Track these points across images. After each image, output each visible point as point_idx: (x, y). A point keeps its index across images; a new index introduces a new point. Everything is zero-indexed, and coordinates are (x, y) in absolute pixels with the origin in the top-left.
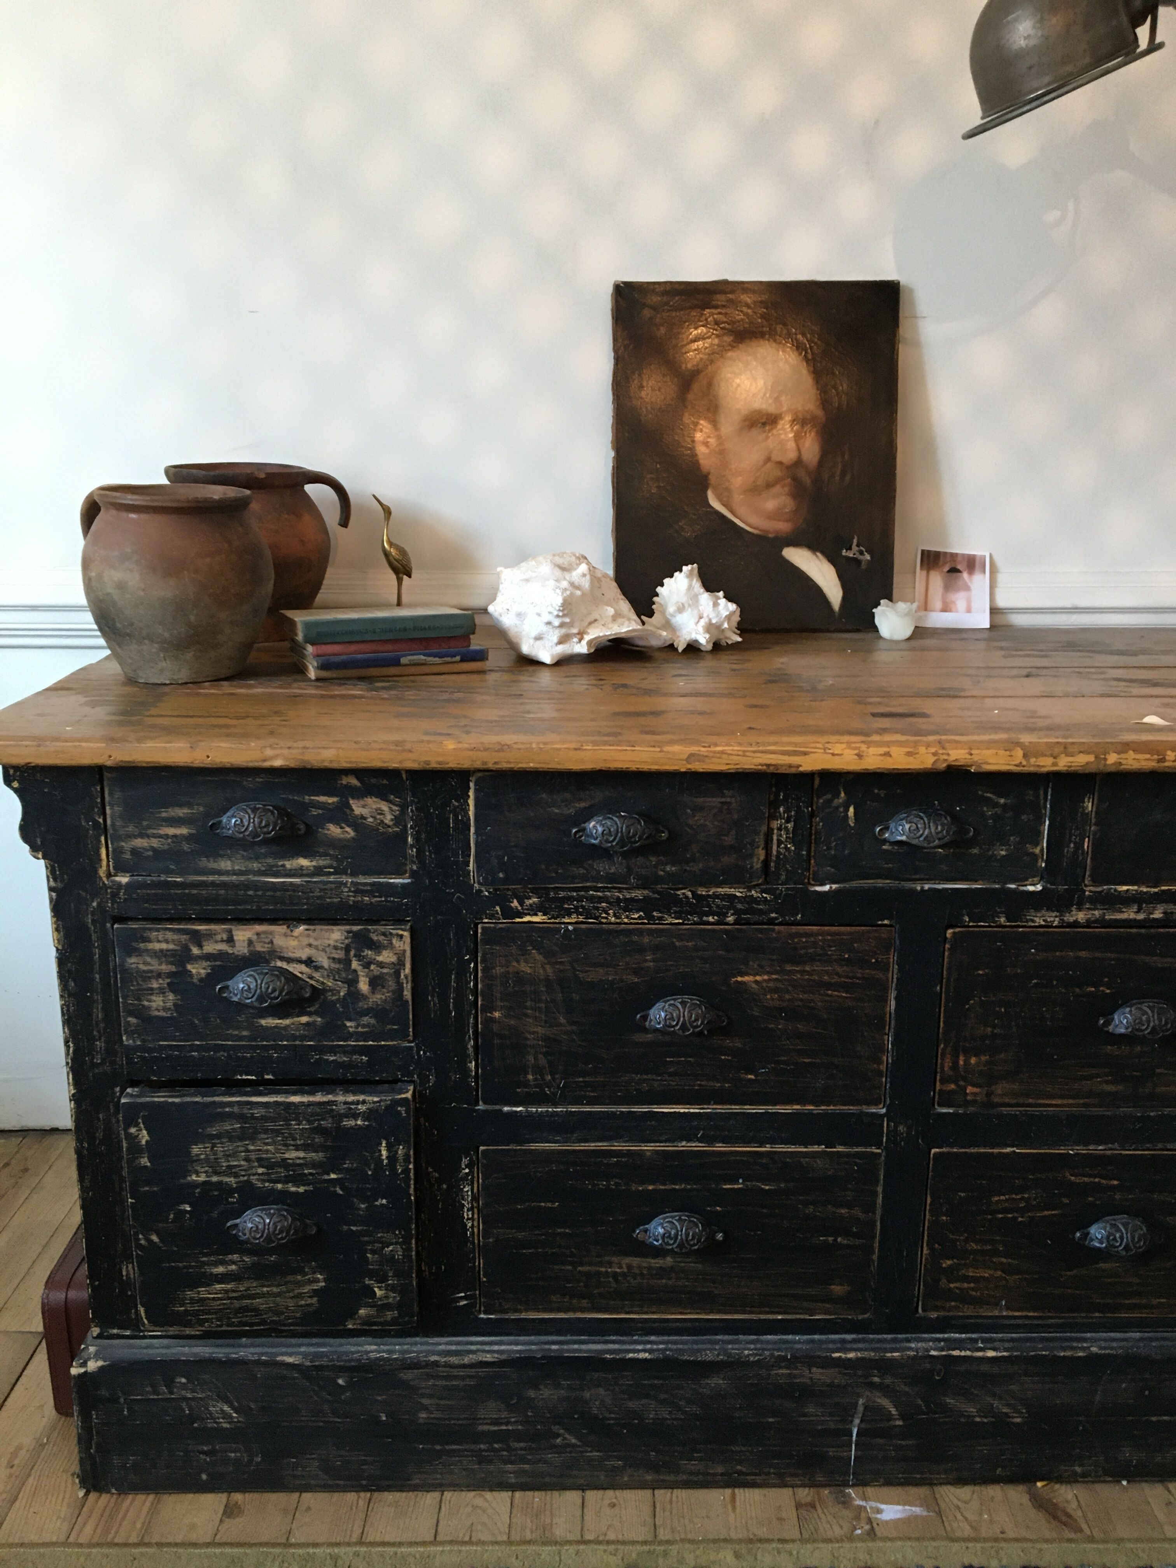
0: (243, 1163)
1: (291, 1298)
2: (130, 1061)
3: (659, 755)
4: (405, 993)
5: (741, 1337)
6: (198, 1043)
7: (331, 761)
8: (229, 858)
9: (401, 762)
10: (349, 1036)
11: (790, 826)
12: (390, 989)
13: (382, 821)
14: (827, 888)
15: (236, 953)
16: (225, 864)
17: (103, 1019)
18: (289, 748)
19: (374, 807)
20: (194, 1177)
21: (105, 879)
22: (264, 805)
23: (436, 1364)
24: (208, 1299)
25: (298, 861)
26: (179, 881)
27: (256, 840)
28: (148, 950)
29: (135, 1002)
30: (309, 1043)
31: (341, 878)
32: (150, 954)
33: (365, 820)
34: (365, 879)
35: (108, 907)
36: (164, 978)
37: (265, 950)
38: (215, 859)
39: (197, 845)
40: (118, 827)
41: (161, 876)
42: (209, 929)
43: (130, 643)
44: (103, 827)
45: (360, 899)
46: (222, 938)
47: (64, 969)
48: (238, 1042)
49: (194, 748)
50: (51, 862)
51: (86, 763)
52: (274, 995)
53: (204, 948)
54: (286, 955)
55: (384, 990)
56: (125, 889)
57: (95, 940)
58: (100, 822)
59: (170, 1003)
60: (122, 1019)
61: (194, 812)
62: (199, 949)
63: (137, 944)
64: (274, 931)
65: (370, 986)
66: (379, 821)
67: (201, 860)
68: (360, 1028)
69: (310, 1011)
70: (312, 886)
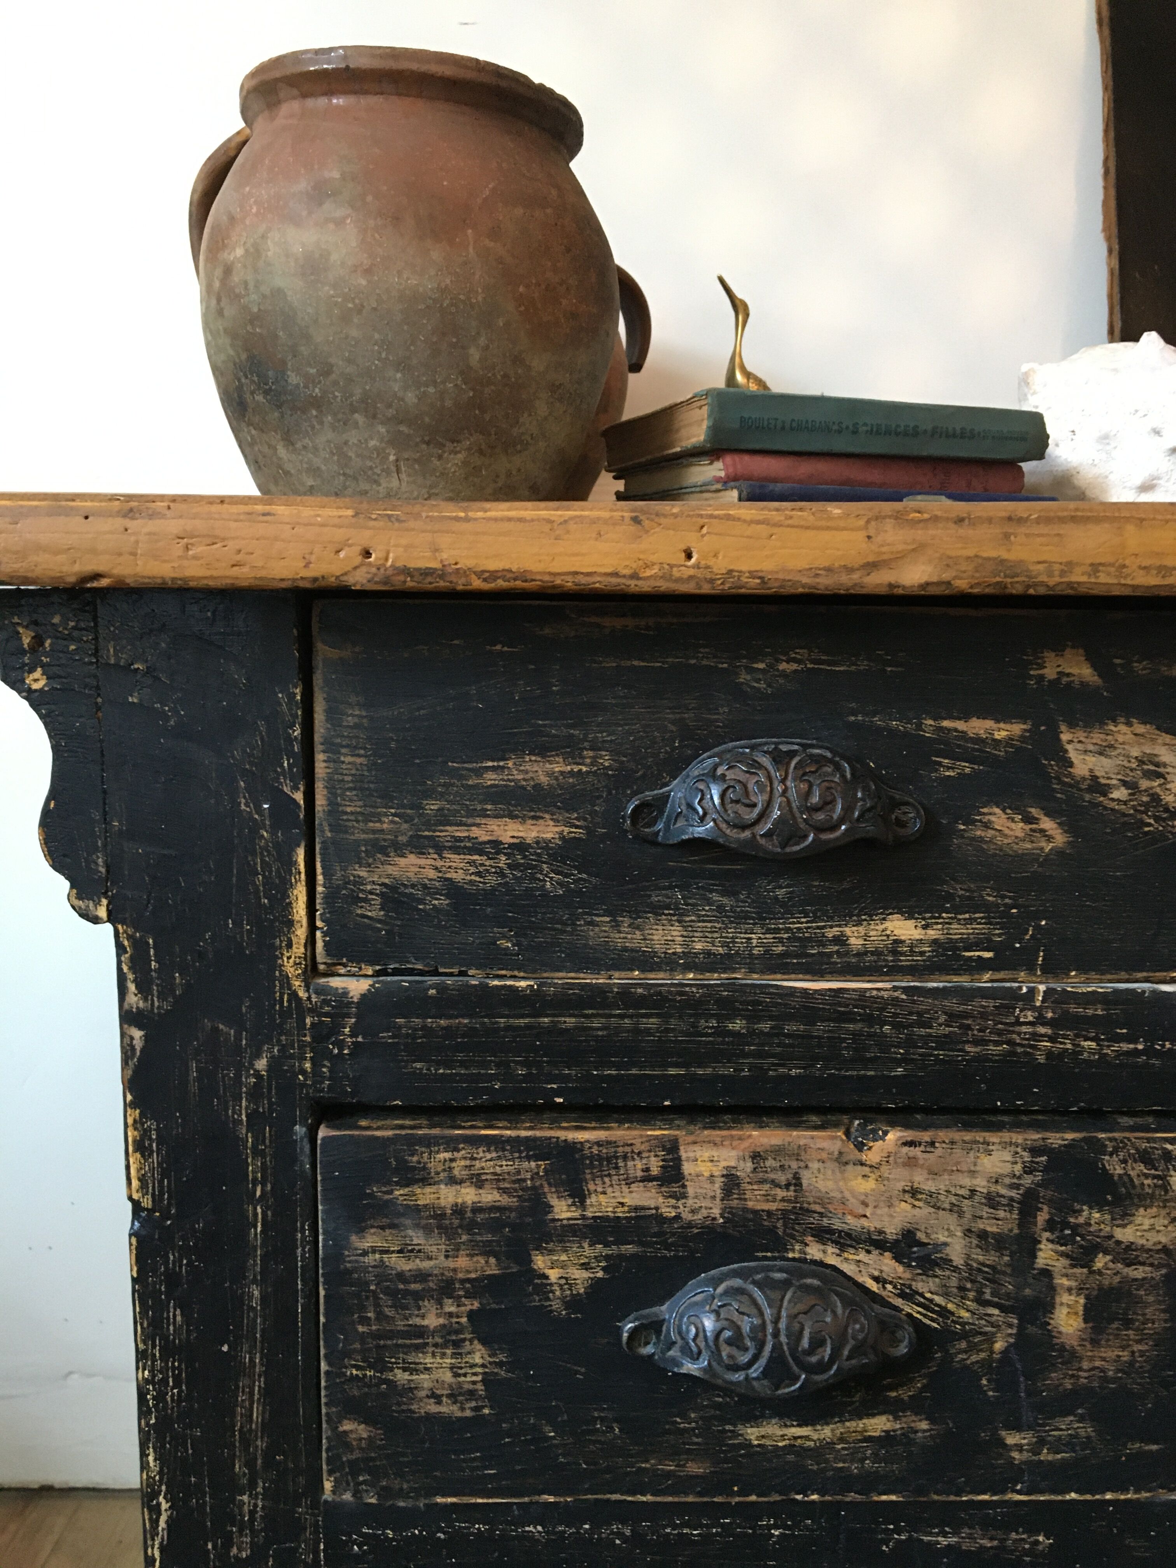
6: (551, 1499)
7: (1095, 568)
8: (680, 915)
13: (1155, 799)
15: (687, 1216)
16: (666, 937)
17: (265, 1426)
18: (960, 521)
19: (1135, 752)
21: (297, 984)
22: (805, 746)
25: (888, 924)
26: (524, 989)
27: (788, 850)
28: (417, 1209)
29: (368, 1373)
30: (884, 1498)
31: (1014, 980)
32: (424, 1222)
33: (1105, 795)
34: (1087, 982)
35: (303, 1072)
36: (460, 1297)
37: (773, 1206)
38: (636, 919)
39: (584, 876)
40: (352, 818)
41: (471, 972)
42: (609, 1143)
43: (317, 427)
44: (302, 816)
45: (1069, 1046)
46: (647, 1170)
47: (155, 1271)
48: (671, 1495)
49: (646, 523)
50: (136, 929)
51: (286, 574)
52: (814, 1359)
53: (588, 1202)
54: (837, 1225)
55: (1131, 1332)
56: (358, 1016)
57: (255, 1180)
58: (294, 801)
59: (475, 1374)
60: (324, 1426)
61: (584, 769)
62: (574, 1204)
63: (384, 1189)
64: (806, 1148)
65: (1086, 1321)
66: (1145, 799)
67: (592, 923)
68: (1045, 1451)
69: (898, 1400)
70: (926, 1003)
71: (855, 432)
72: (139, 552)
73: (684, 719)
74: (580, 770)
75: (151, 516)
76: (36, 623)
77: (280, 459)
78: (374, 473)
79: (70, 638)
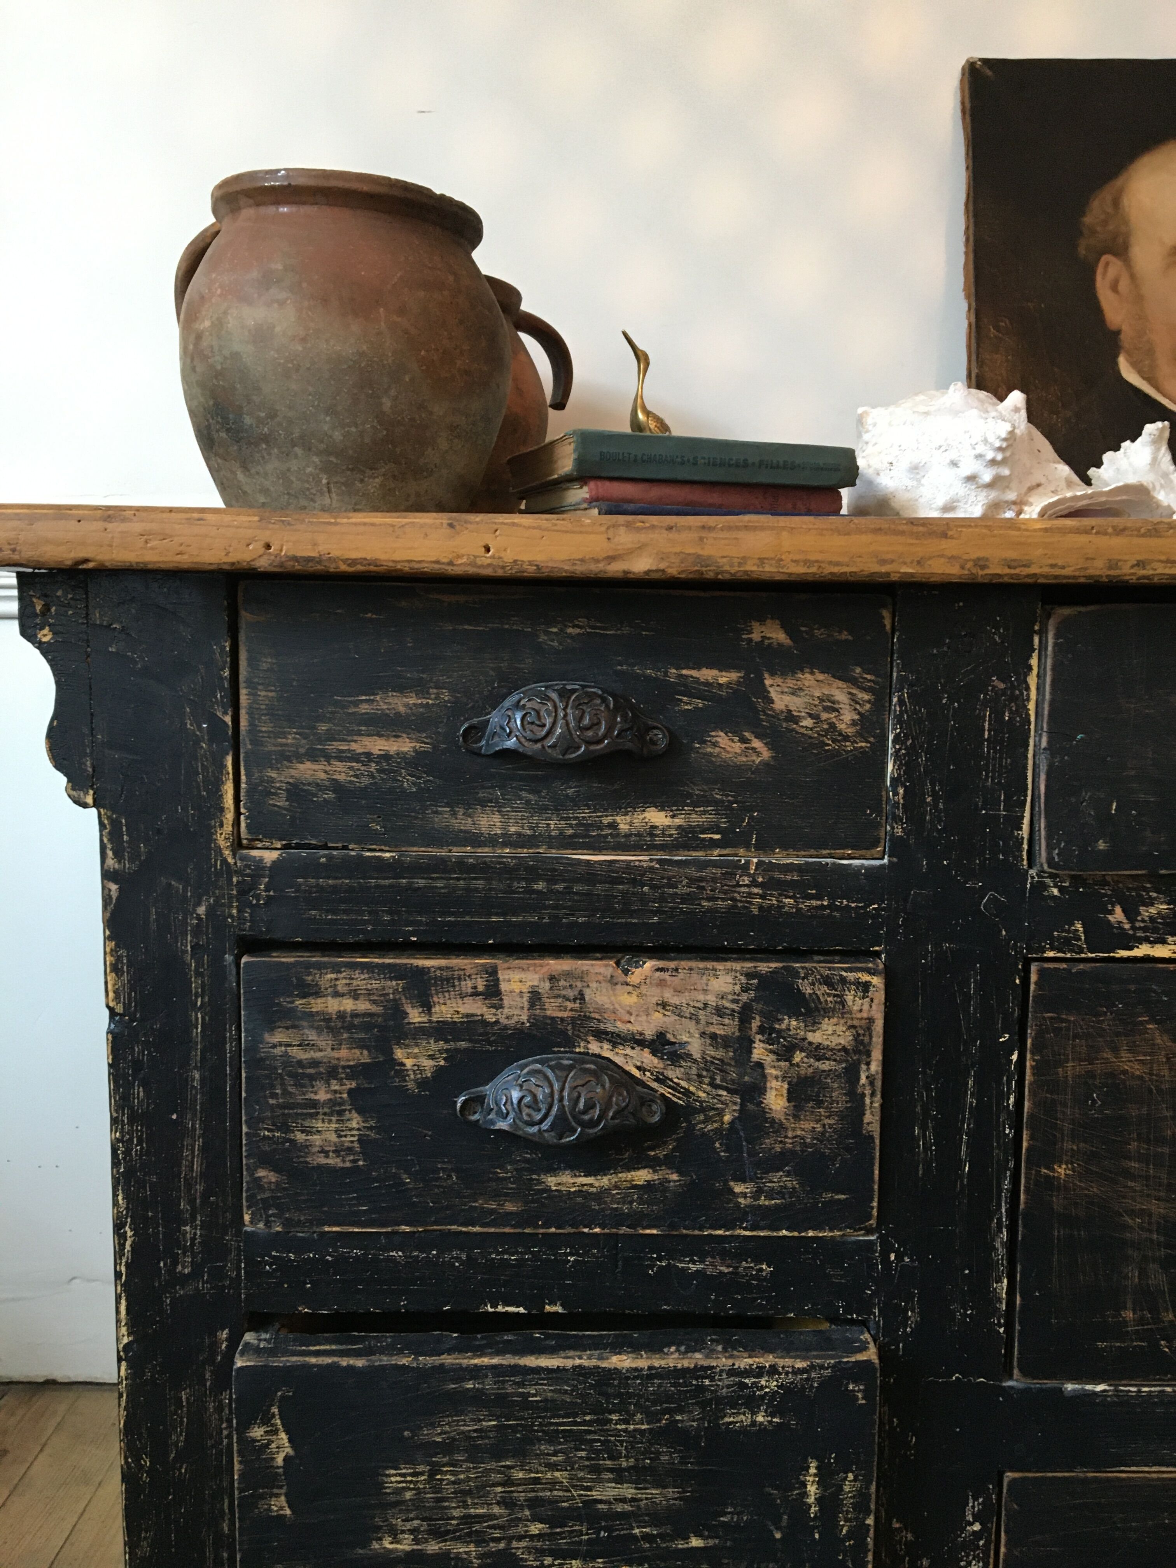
0: (496, 1510)
4: (868, 1118)
6: (407, 1229)
8: (499, 807)
12: (835, 1107)
13: (832, 726)
15: (503, 1021)
16: (489, 822)
17: (202, 1175)
19: (817, 694)
20: (386, 1545)
21: (227, 853)
22: (584, 686)
25: (646, 814)
26: (388, 859)
27: (567, 757)
28: (311, 1015)
29: (276, 1134)
30: (648, 1231)
31: (736, 855)
32: (316, 1024)
33: (797, 724)
34: (788, 856)
35: (231, 916)
36: (342, 1079)
37: (565, 1014)
38: (467, 809)
39: (431, 778)
40: (265, 735)
41: (351, 847)
42: (447, 968)
43: (267, 457)
44: (230, 733)
45: (775, 902)
46: (475, 988)
47: (125, 1059)
48: (494, 1226)
49: (458, 527)
50: (114, 812)
51: (213, 560)
52: (586, 1117)
53: (433, 1010)
54: (610, 1028)
55: (821, 1110)
56: (271, 877)
57: (197, 993)
58: (224, 722)
59: (352, 1136)
60: (245, 1173)
61: (431, 702)
62: (423, 1012)
63: (288, 1000)
64: (587, 973)
65: (789, 1101)
66: (826, 726)
67: (436, 812)
68: (763, 1198)
69: (656, 1158)
70: (673, 871)
71: (695, 464)
72: (114, 544)
73: (501, 667)
74: (428, 703)
75: (124, 520)
76: (46, 596)
77: (239, 482)
78: (311, 494)
79: (69, 606)
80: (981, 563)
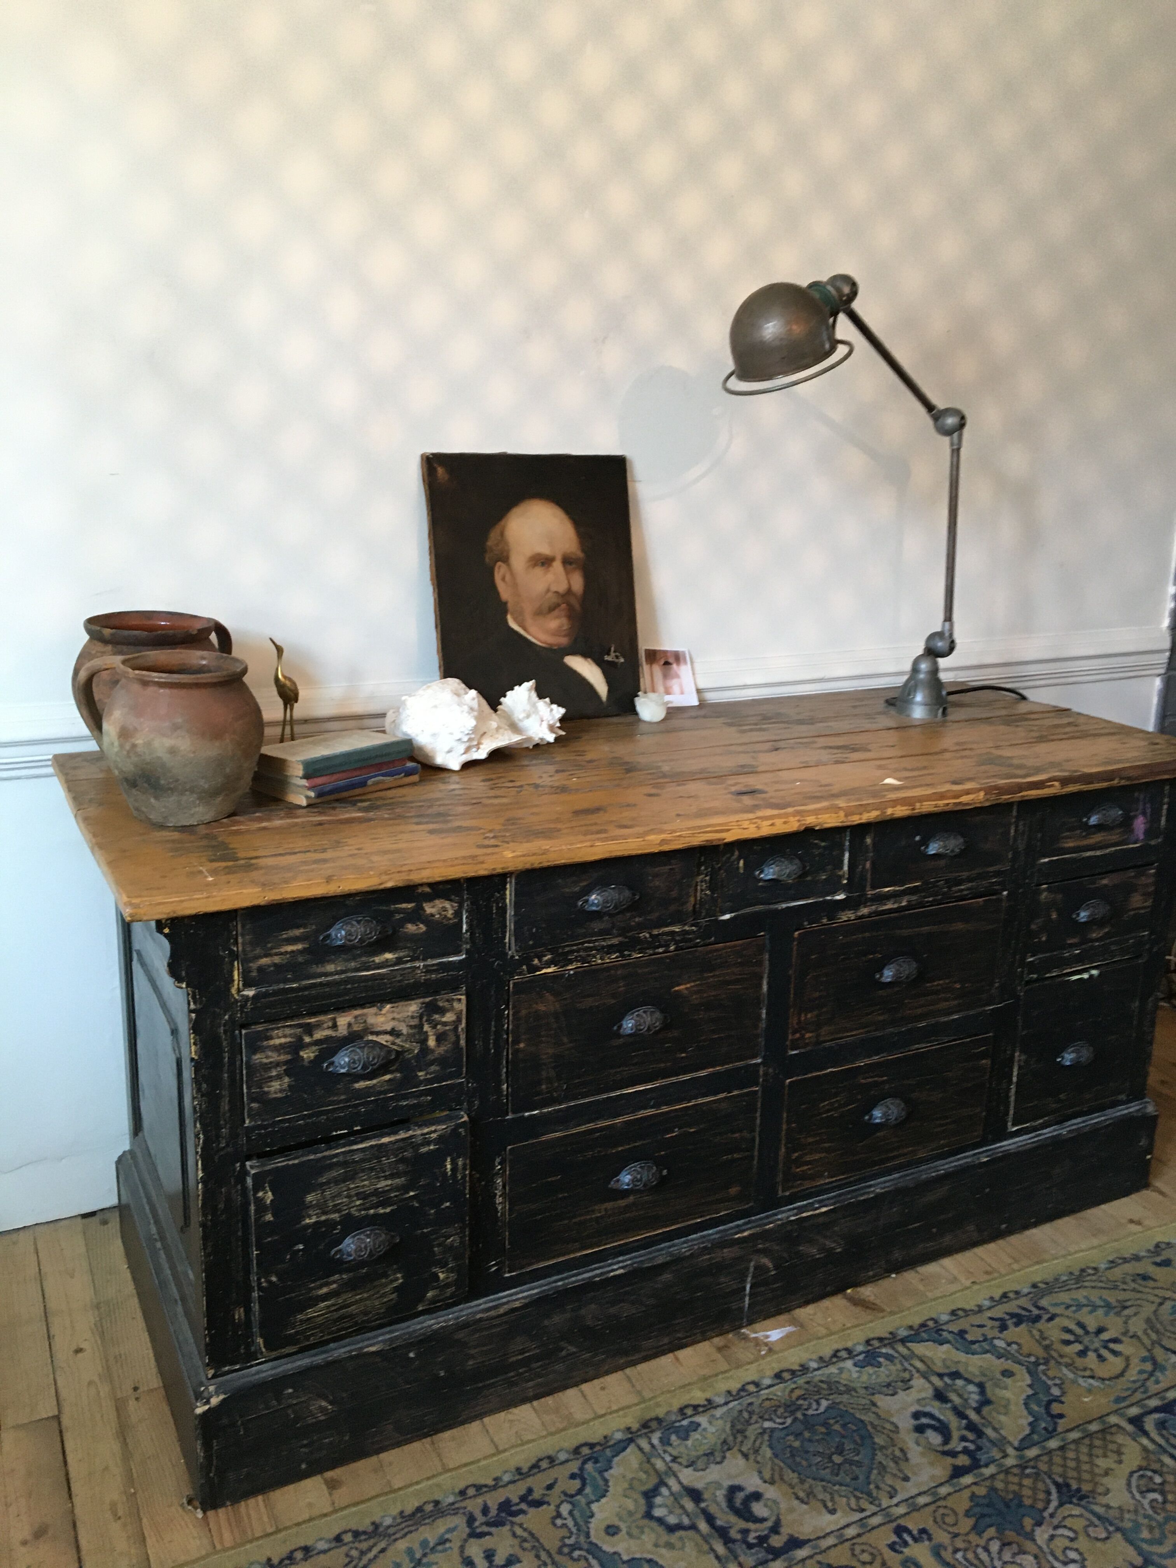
0: (345, 1200)
1: (378, 1298)
2: (249, 1139)
3: (643, 843)
4: (461, 1042)
5: (676, 1241)
6: (305, 1113)
8: (333, 962)
9: (476, 872)
10: (421, 1083)
11: (707, 878)
12: (451, 1041)
14: (727, 917)
15: (338, 1035)
16: (330, 968)
17: (230, 1110)
19: (441, 906)
20: (307, 1221)
21: (236, 995)
22: (364, 917)
23: (481, 1320)
24: (314, 1317)
25: (385, 955)
26: (295, 987)
27: (361, 943)
28: (270, 1046)
29: (257, 1090)
31: (415, 964)
32: (271, 1049)
33: (434, 917)
34: (432, 961)
35: (238, 1017)
36: (281, 1066)
37: (360, 1029)
38: (322, 965)
39: (309, 956)
40: (248, 952)
41: (280, 985)
42: (318, 1021)
44: (235, 953)
45: (429, 977)
46: (328, 1026)
48: (336, 1105)
50: (192, 988)
52: (372, 1064)
53: (314, 1036)
54: (376, 1030)
55: (447, 1043)
56: (251, 1000)
57: (225, 1046)
58: (234, 950)
59: (286, 1085)
60: (245, 1106)
61: (309, 930)
62: (310, 1038)
63: (260, 1043)
64: (367, 1013)
65: (436, 1042)
66: (443, 916)
67: (312, 968)
68: (428, 1075)
69: (392, 1070)
70: (394, 973)
80: (494, 869)
